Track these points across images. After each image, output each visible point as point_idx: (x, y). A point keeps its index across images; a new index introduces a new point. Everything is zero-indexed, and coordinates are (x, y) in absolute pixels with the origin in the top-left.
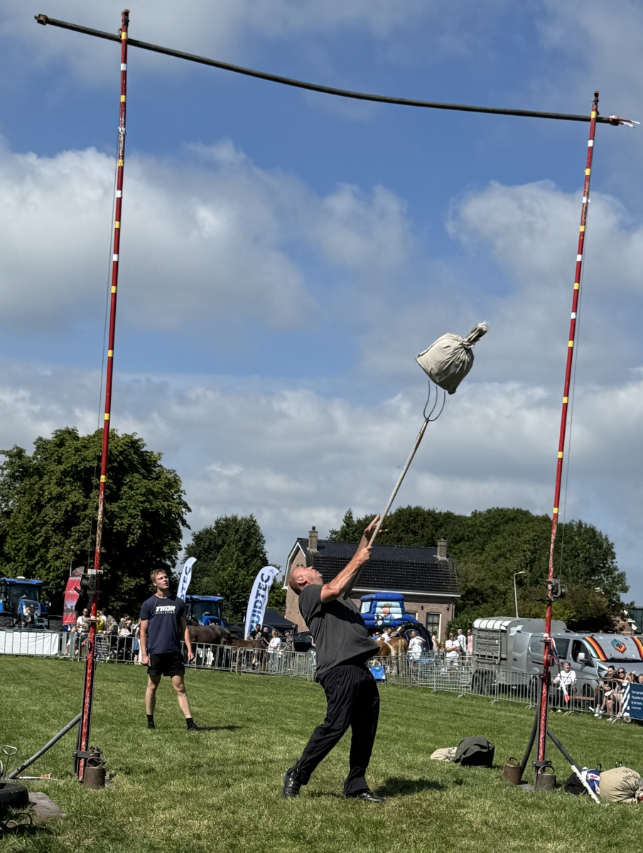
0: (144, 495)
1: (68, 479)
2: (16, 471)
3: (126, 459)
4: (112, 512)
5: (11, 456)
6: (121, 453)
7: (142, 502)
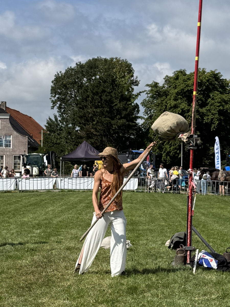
0: (219, 103)
1: (179, 97)
2: (154, 94)
3: (211, 84)
4: (203, 113)
5: (152, 87)
6: (208, 81)
7: (218, 106)
